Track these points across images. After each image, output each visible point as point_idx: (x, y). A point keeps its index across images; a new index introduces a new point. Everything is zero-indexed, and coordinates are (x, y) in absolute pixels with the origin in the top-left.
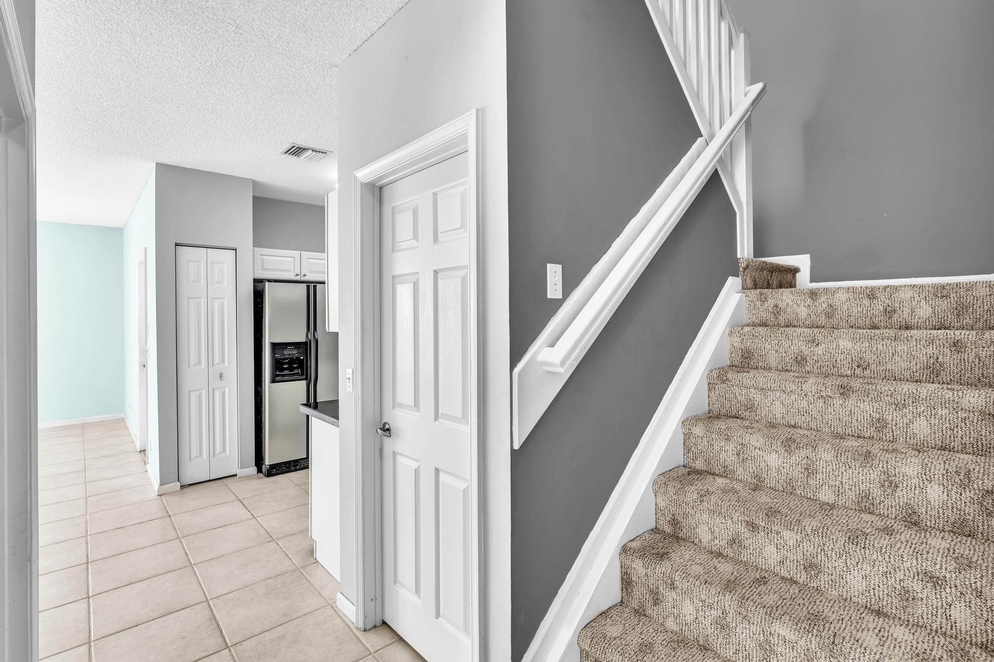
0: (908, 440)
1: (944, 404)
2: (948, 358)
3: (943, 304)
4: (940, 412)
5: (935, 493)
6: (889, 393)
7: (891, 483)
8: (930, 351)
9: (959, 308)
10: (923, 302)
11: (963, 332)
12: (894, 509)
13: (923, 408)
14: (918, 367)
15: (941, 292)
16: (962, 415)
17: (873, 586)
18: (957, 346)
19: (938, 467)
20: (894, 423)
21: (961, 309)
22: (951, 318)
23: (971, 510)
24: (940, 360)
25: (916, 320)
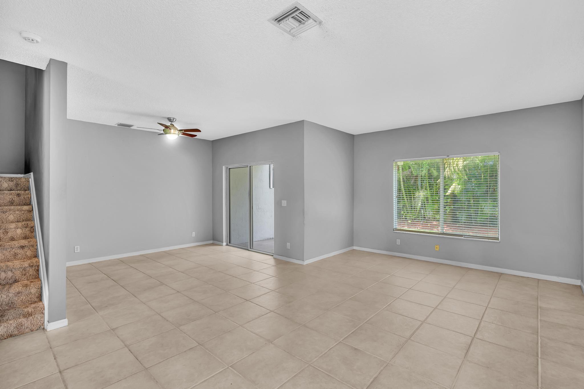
0: (7, 222)
1: (18, 210)
2: (16, 199)
3: (11, 184)
4: (17, 212)
5: (19, 231)
6: (1, 209)
7: (6, 232)
8: (10, 197)
9: (16, 185)
10: (5, 182)
11: (20, 191)
12: (7, 239)
13: (12, 212)
14: (7, 202)
15: (11, 180)
16: (23, 212)
17: (6, 256)
18: (18, 195)
19: (20, 224)
20: (3, 218)
21: (17, 185)
22: (14, 187)
23: (28, 233)
24: (13, 199)
25: (2, 188)
